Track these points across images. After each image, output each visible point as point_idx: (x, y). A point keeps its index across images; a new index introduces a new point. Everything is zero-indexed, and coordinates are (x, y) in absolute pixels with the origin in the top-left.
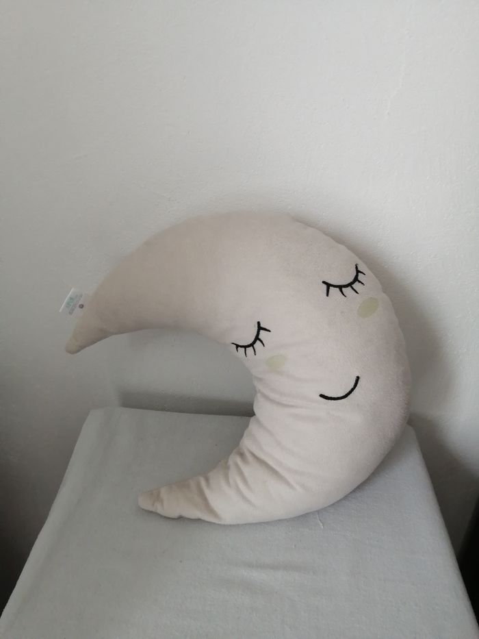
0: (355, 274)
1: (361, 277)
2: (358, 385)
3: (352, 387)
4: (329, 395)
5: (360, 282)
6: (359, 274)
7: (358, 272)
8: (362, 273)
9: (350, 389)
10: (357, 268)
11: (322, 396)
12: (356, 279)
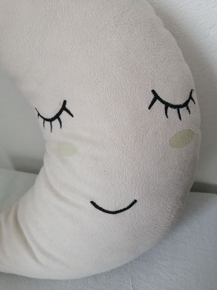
0: (187, 98)
1: (191, 104)
2: (132, 208)
3: (126, 207)
4: (100, 205)
5: (188, 108)
6: (191, 100)
7: (191, 98)
8: (193, 100)
9: (122, 208)
10: (191, 93)
11: (93, 203)
12: (186, 105)
